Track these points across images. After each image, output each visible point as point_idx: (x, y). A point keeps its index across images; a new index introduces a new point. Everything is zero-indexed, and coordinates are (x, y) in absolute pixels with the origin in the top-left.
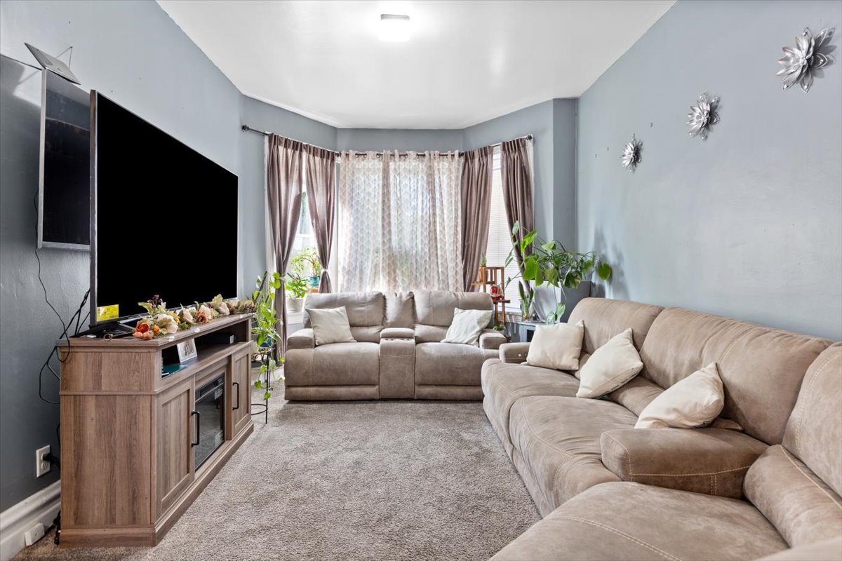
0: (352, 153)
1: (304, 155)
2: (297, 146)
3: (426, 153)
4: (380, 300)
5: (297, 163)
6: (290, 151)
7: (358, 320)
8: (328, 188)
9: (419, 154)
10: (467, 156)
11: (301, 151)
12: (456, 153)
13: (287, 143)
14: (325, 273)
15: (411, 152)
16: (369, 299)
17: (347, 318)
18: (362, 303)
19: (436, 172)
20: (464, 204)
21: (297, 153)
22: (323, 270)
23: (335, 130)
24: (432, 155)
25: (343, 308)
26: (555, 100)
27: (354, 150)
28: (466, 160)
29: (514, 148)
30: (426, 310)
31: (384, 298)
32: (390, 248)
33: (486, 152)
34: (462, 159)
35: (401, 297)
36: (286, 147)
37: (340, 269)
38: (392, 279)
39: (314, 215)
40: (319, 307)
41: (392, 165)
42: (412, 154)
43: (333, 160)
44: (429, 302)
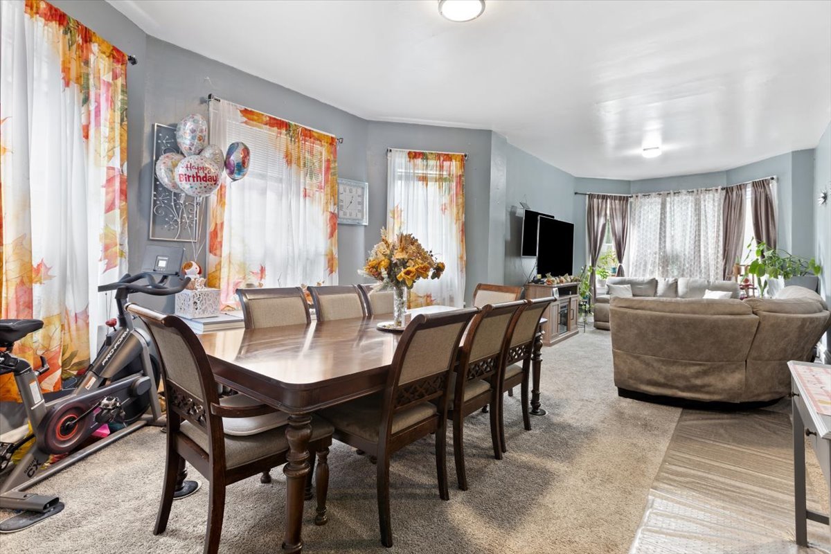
0: (640, 195)
1: (608, 201)
2: (604, 197)
3: (695, 190)
4: (654, 283)
5: (604, 206)
6: (600, 201)
7: (638, 292)
8: (624, 218)
9: (690, 190)
10: (728, 190)
11: (607, 199)
12: (720, 188)
14: (620, 266)
15: (683, 191)
16: (646, 281)
17: (630, 290)
18: (641, 283)
19: (702, 202)
20: (725, 222)
21: (605, 201)
22: (619, 264)
23: (629, 182)
24: (699, 191)
25: (629, 285)
26: (793, 152)
27: (641, 193)
28: (727, 192)
29: (760, 185)
30: (685, 290)
31: (656, 281)
32: (665, 251)
33: (740, 187)
34: (724, 192)
35: (668, 281)
36: (598, 198)
37: (631, 264)
39: (614, 233)
40: (615, 284)
41: (668, 199)
42: (684, 192)
43: (627, 201)
44: (688, 285)
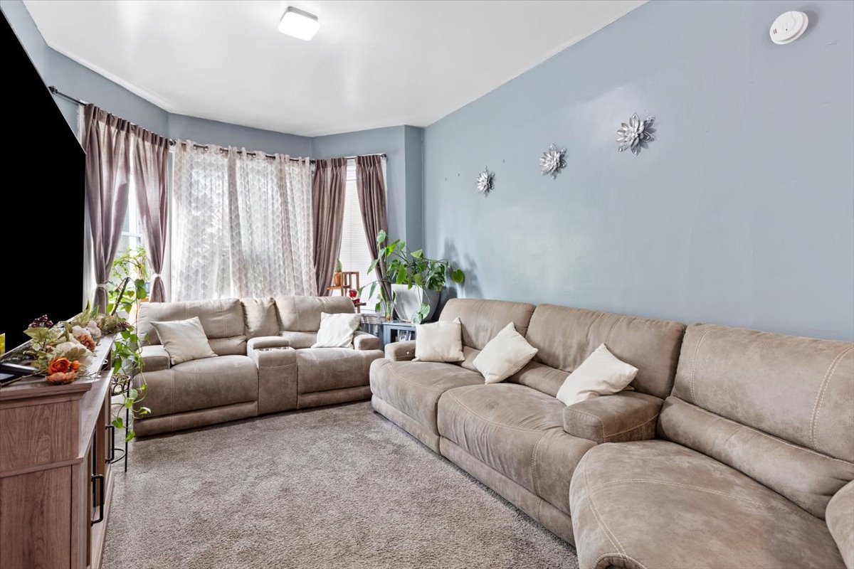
0: (190, 143)
1: (132, 137)
2: (122, 125)
3: (276, 155)
4: (239, 308)
5: (122, 145)
6: (113, 129)
7: (215, 332)
8: (162, 178)
9: (268, 155)
10: (320, 165)
11: (128, 131)
12: (307, 159)
13: (109, 119)
14: (158, 279)
15: (260, 152)
16: (226, 307)
17: (201, 327)
18: (219, 312)
19: (287, 176)
20: (316, 211)
21: (123, 133)
22: (156, 275)
23: (166, 114)
24: (283, 159)
25: (196, 319)
26: (407, 127)
27: (192, 140)
28: (318, 168)
29: (368, 164)
30: (292, 316)
31: (242, 305)
32: (240, 251)
33: (339, 163)
34: (314, 168)
35: (262, 304)
36: (108, 123)
37: (174, 273)
38: (243, 285)
39: (144, 209)
40: (162, 319)
41: (238, 163)
42: (261, 154)
43: (166, 148)
44: (295, 309)
